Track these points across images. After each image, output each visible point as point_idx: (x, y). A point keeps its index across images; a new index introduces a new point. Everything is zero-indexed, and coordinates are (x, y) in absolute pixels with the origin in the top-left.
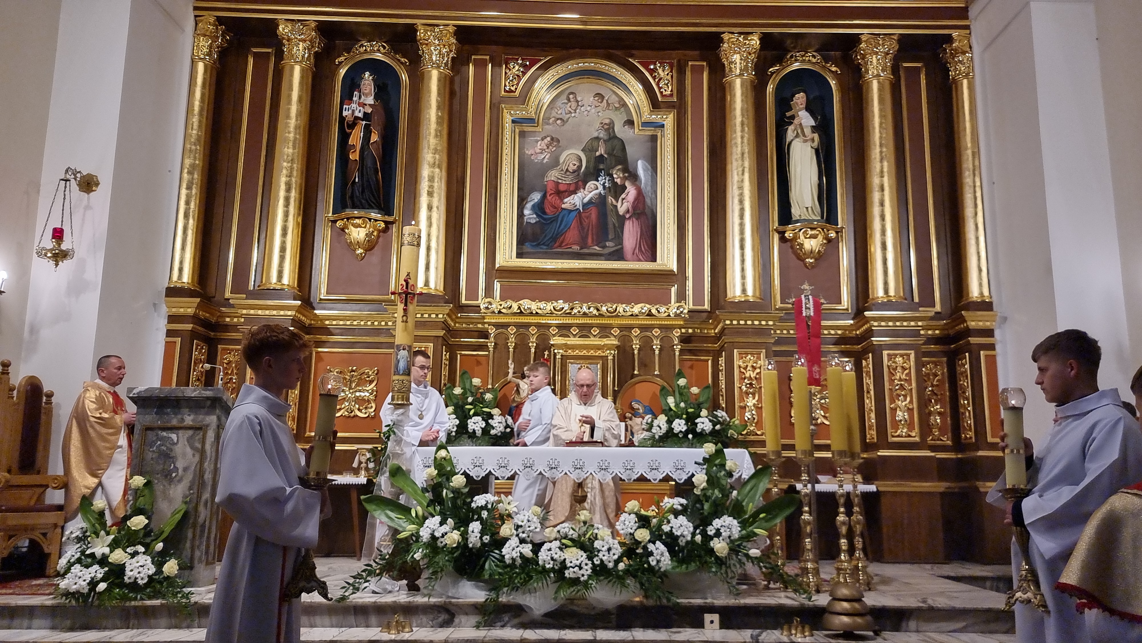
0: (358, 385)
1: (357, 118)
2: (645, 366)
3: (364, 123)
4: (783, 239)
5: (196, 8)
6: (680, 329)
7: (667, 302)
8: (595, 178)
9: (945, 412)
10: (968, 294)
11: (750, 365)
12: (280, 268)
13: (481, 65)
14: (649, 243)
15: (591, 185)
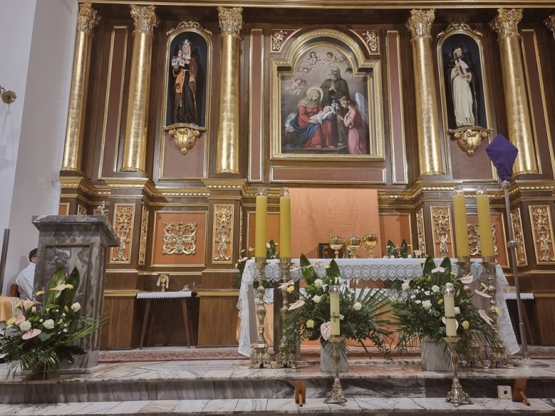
0: (183, 234)
1: (181, 67)
3: (185, 70)
4: (453, 138)
8: (329, 104)
11: (441, 216)
12: (133, 157)
13: (257, 35)
14: (365, 144)
15: (327, 108)
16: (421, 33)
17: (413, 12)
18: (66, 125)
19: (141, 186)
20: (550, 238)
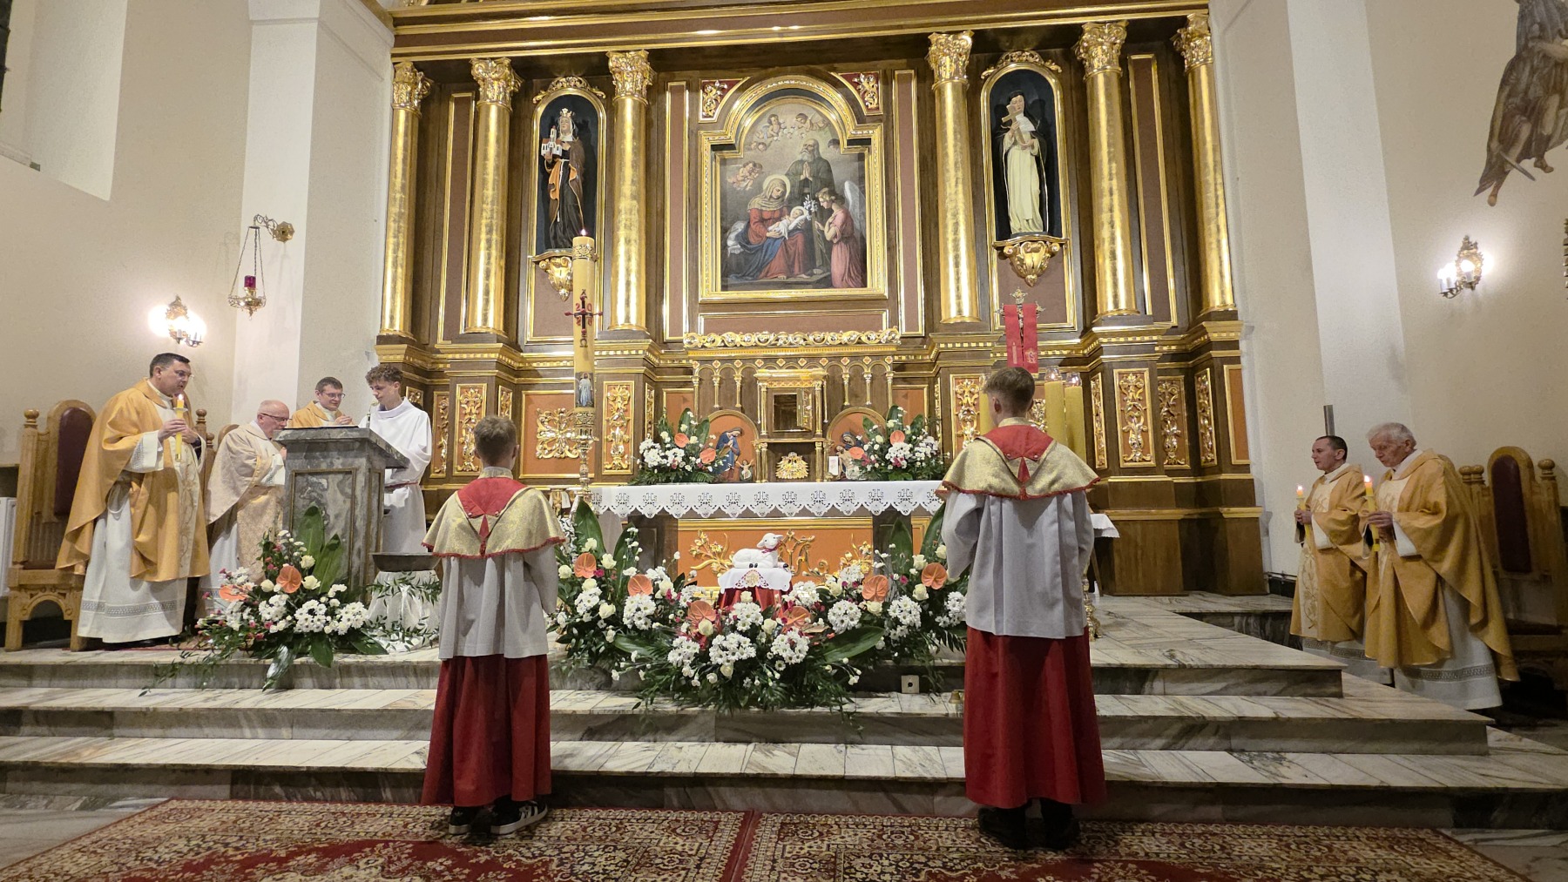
0: (568, 425)
1: (555, 156)
2: (857, 396)
3: (563, 160)
4: (1002, 256)
5: (393, 56)
6: (893, 356)
7: (878, 328)
8: (800, 202)
9: (1183, 433)
10: (1208, 303)
11: (967, 390)
12: (484, 312)
13: (677, 92)
14: (859, 268)
15: (796, 210)
16: (948, 76)
17: (933, 38)
18: (382, 264)
19: (493, 356)
20: (1145, 423)
